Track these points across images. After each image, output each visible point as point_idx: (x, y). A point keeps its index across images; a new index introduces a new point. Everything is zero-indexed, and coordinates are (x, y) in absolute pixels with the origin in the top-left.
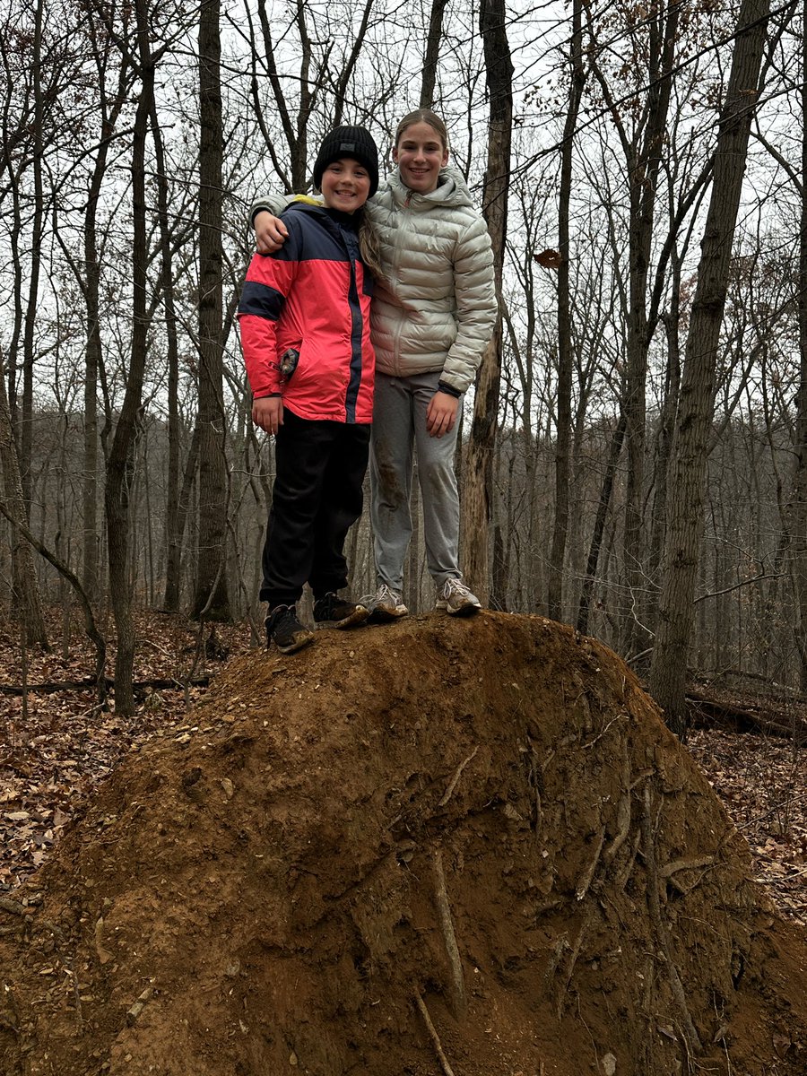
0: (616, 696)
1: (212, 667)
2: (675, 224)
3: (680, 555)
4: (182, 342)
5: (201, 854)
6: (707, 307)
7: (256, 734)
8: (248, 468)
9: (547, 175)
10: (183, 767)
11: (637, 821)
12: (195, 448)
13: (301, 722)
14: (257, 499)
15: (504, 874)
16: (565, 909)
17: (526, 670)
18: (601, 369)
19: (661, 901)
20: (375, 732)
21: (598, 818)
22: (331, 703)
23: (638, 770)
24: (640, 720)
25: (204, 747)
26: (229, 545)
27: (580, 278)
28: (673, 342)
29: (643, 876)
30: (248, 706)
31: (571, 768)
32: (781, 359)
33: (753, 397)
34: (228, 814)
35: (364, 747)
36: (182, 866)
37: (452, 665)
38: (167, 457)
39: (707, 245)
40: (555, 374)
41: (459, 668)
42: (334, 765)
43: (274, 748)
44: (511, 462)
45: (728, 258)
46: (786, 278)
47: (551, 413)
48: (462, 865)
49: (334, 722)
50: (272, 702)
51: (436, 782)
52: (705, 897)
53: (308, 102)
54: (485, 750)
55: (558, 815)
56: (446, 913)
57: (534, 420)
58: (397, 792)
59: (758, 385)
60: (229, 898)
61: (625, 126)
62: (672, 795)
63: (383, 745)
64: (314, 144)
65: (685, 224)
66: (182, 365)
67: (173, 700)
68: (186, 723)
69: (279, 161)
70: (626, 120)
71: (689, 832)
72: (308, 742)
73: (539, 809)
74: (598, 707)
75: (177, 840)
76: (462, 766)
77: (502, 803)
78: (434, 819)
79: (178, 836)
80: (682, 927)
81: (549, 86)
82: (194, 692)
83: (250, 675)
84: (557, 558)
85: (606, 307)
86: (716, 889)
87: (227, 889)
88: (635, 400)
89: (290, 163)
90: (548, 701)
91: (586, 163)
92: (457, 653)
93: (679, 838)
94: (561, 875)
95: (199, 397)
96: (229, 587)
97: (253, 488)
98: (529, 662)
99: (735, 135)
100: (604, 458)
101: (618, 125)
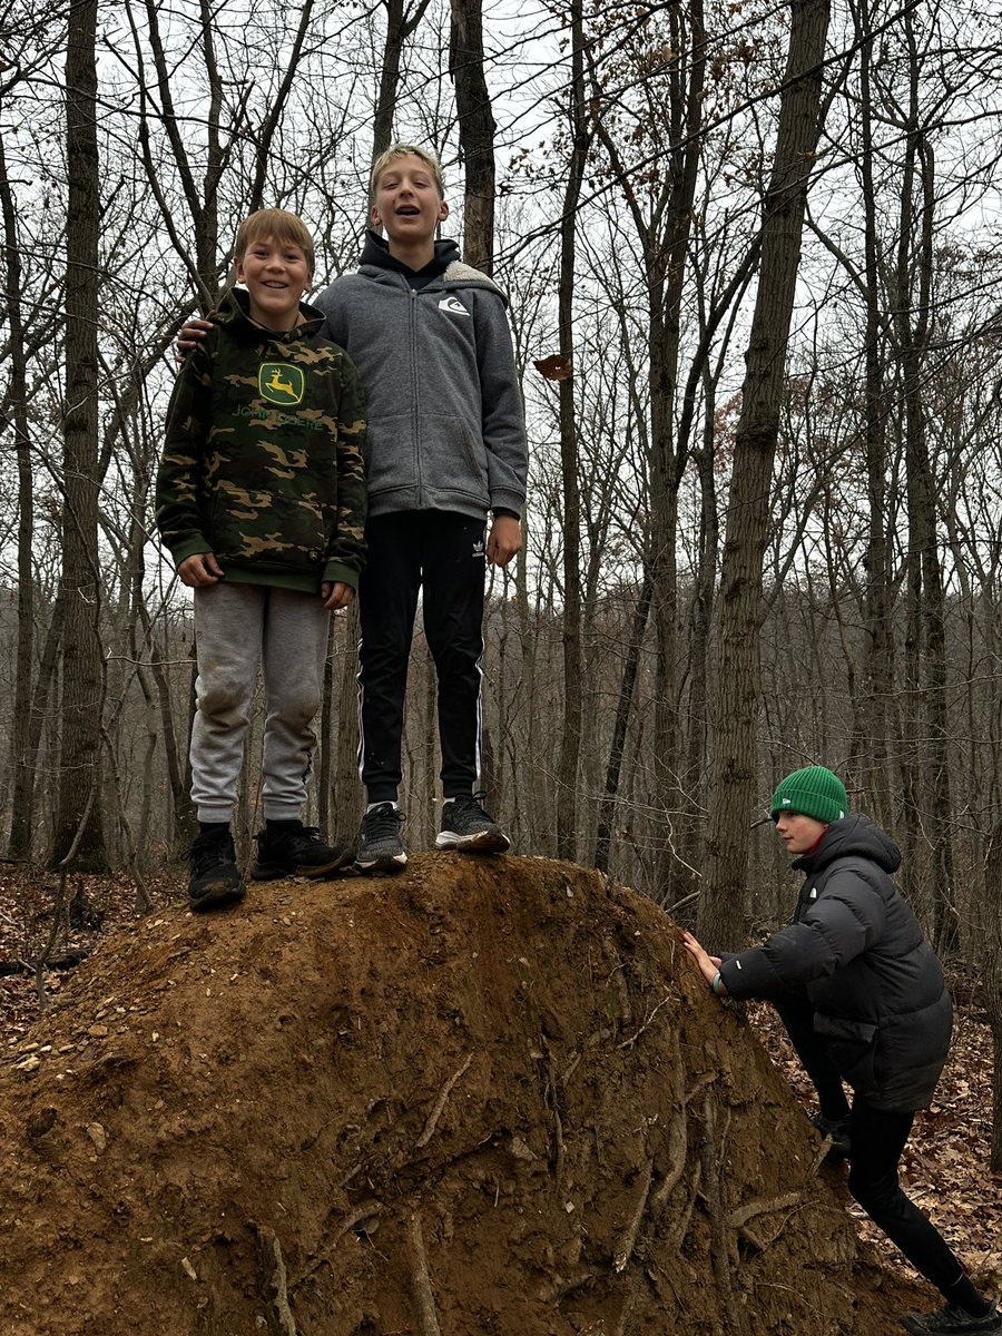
0: (662, 969)
1: (79, 940)
2: (707, 333)
3: (731, 766)
4: (39, 477)
5: (56, 1241)
6: (755, 440)
7: (141, 1053)
8: (134, 653)
9: (542, 267)
10: (27, 1108)
11: (695, 1150)
12: (57, 626)
13: (209, 1033)
14: (148, 697)
15: (512, 1242)
16: (599, 1286)
17: (538, 937)
18: (618, 519)
19: (732, 1263)
20: (321, 1041)
21: (642, 1149)
22: (255, 1001)
23: (695, 1075)
24: (695, 1003)
25: (60, 1076)
26: (106, 763)
27: (587, 401)
28: (708, 486)
29: (705, 1228)
30: (128, 1011)
31: (604, 1079)
32: (845, 509)
33: (811, 557)
34: (99, 1177)
35: (305, 1066)
36: (25, 1262)
37: (434, 934)
38: (16, 638)
39: (753, 359)
40: (557, 526)
41: (444, 940)
42: (259, 1096)
43: (168, 1074)
44: (503, 641)
45: (781, 376)
46: (848, 404)
47: (554, 578)
48: (450, 1233)
49: (259, 1029)
50: (165, 1002)
51: (411, 1111)
52: (791, 1253)
53: (218, 159)
54: (483, 1058)
55: (586, 1149)
56: (429, 1307)
57: (531, 585)
58: (355, 1130)
59: (816, 542)
60: (100, 1307)
61: (640, 205)
62: (741, 1108)
63: (334, 1059)
64: (227, 216)
65: (719, 334)
66: (40, 510)
67: (21, 991)
68: (33, 1039)
69: (178, 236)
70: (642, 198)
71: (766, 1160)
72: (220, 1062)
73: (561, 1141)
74: (638, 987)
75: (18, 1222)
76: (449, 1085)
77: (506, 1134)
78: (410, 1166)
79: (21, 1216)
80: (761, 1298)
81: (542, 150)
82: (52, 978)
83: (132, 963)
84: (567, 772)
85: (621, 439)
86: (804, 1239)
87: (97, 1293)
88: (664, 560)
89: (193, 238)
90: (570, 981)
91: (591, 253)
92: (441, 917)
93: (753, 1171)
94: (592, 1236)
95: (64, 554)
96: (106, 821)
97: (142, 680)
98: (542, 926)
99: (785, 217)
100: (623, 636)
101: (632, 203)
